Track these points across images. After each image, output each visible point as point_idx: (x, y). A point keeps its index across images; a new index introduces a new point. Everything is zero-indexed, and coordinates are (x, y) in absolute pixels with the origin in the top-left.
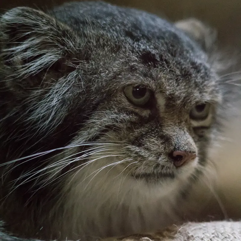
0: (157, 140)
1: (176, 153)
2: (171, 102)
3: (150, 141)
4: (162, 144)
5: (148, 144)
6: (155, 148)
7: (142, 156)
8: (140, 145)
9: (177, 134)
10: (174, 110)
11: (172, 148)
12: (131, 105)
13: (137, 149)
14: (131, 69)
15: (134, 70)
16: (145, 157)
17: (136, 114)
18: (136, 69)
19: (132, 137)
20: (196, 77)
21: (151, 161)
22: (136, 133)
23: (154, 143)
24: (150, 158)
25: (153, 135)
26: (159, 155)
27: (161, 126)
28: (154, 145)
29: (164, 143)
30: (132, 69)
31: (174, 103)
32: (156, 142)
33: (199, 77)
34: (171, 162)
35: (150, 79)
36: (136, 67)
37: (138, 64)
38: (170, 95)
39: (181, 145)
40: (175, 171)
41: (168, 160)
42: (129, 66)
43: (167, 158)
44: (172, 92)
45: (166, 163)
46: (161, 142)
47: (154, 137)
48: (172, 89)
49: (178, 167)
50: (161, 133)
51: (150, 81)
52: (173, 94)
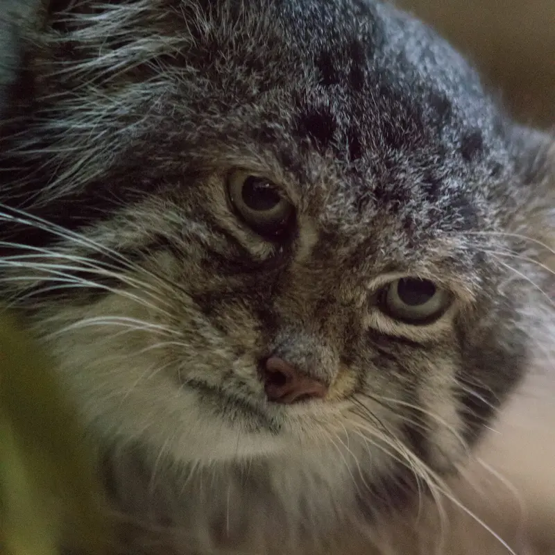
0: (249, 318)
1: (273, 362)
2: (327, 245)
3: (233, 312)
4: (256, 329)
5: (228, 317)
8: (207, 312)
9: (301, 322)
10: (326, 267)
11: (272, 347)
12: (231, 216)
13: (199, 317)
14: (264, 134)
15: (267, 141)
18: (273, 139)
20: (418, 207)
21: (219, 358)
23: (239, 322)
24: (219, 352)
25: (246, 302)
26: (240, 352)
27: (275, 291)
29: (260, 328)
30: (265, 137)
33: (424, 212)
34: (260, 380)
35: (292, 175)
36: (277, 135)
37: (285, 131)
38: (330, 226)
39: (292, 350)
40: (265, 405)
41: (256, 373)
42: (264, 126)
43: (254, 367)
44: (336, 222)
45: (250, 377)
46: (257, 324)
47: (247, 308)
48: (337, 213)
49: (273, 399)
50: (267, 306)
51: (289, 180)
52: (337, 227)
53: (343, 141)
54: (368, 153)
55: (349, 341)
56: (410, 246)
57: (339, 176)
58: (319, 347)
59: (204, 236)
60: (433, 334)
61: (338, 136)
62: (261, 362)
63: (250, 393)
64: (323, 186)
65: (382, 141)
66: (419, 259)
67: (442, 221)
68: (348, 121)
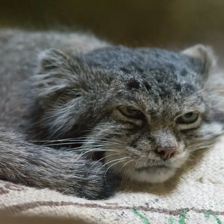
0: (146, 142)
3: (141, 143)
4: (150, 144)
5: (140, 145)
6: (145, 148)
7: (136, 155)
8: (135, 147)
13: (133, 150)
14: (118, 95)
15: (120, 96)
16: (139, 156)
17: (131, 123)
19: (129, 141)
21: (144, 158)
22: (132, 138)
24: (142, 156)
25: (143, 138)
26: (148, 152)
27: (149, 131)
28: (144, 145)
29: (151, 143)
31: (155, 115)
32: (146, 143)
34: (158, 156)
35: (132, 102)
36: (122, 93)
37: (125, 90)
38: (151, 111)
39: (162, 143)
40: (163, 163)
41: (156, 155)
42: (118, 93)
43: (155, 154)
44: (151, 109)
45: (155, 158)
46: (149, 142)
47: (144, 139)
48: (151, 106)
49: (164, 160)
50: (150, 136)
51: (132, 103)
52: (153, 110)
53: (143, 86)
54: (153, 87)
55: (177, 135)
56: (179, 106)
57: (146, 96)
58: (169, 139)
59: (123, 127)
60: (198, 123)
61: (141, 85)
62: (156, 151)
63: (157, 162)
64: (144, 101)
65: (157, 82)
66: (184, 108)
67: (186, 95)
68: (142, 80)
